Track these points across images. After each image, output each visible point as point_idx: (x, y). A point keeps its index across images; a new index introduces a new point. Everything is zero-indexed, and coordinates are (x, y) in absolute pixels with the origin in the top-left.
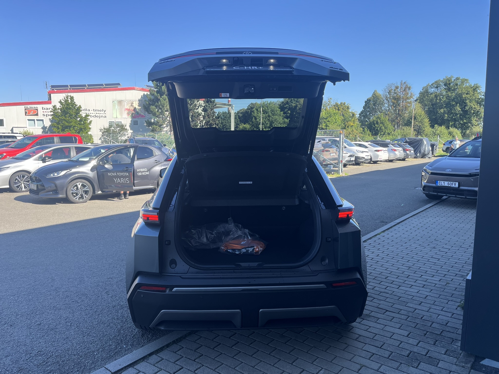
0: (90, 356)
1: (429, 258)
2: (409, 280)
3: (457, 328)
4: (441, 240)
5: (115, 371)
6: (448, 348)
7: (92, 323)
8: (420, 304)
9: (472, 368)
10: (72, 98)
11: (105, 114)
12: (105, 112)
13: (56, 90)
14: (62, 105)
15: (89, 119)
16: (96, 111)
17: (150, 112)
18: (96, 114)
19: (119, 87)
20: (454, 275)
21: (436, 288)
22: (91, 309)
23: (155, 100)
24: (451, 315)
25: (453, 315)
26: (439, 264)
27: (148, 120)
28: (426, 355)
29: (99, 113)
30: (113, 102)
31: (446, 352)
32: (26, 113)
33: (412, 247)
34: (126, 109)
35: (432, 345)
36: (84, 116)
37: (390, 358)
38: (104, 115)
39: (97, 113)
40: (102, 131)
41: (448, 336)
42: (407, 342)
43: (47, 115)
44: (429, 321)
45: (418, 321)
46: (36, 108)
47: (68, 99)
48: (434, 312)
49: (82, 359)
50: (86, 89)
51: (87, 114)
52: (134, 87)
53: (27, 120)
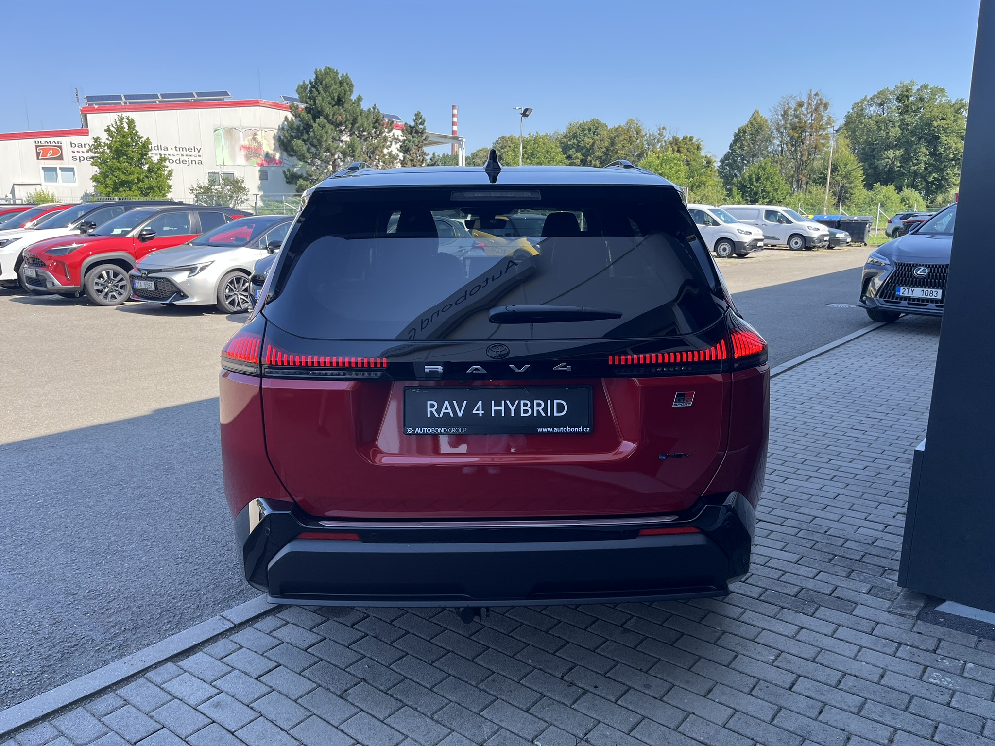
0: (191, 596)
1: (846, 430)
2: (806, 468)
3: (893, 550)
4: (872, 399)
5: (240, 621)
6: (875, 584)
7: (192, 541)
8: (825, 509)
9: (918, 617)
10: (131, 123)
11: (200, 156)
12: (199, 151)
13: (96, 107)
14: (112, 137)
15: (167, 167)
16: (181, 149)
17: (292, 153)
18: (180, 157)
19: (227, 99)
20: (894, 458)
21: (857, 482)
22: (190, 517)
23: (301, 128)
24: (884, 527)
25: (886, 527)
26: (864, 441)
27: (289, 170)
28: (830, 595)
29: (187, 155)
30: (216, 130)
31: (870, 590)
32: (38, 154)
33: (814, 411)
34: (243, 146)
35: (844, 579)
36: (156, 161)
37: (762, 598)
38: (197, 159)
39: (182, 155)
40: (195, 192)
41: (875, 564)
42: (796, 572)
43: (82, 159)
44: (839, 537)
45: (816, 537)
46: (58, 142)
47: (122, 124)
48: (851, 523)
49: (175, 603)
50: (158, 103)
51: (163, 156)
52: (258, 100)
53: (41, 169)
